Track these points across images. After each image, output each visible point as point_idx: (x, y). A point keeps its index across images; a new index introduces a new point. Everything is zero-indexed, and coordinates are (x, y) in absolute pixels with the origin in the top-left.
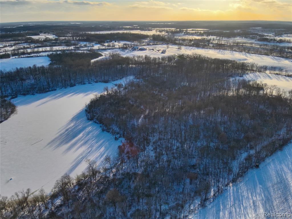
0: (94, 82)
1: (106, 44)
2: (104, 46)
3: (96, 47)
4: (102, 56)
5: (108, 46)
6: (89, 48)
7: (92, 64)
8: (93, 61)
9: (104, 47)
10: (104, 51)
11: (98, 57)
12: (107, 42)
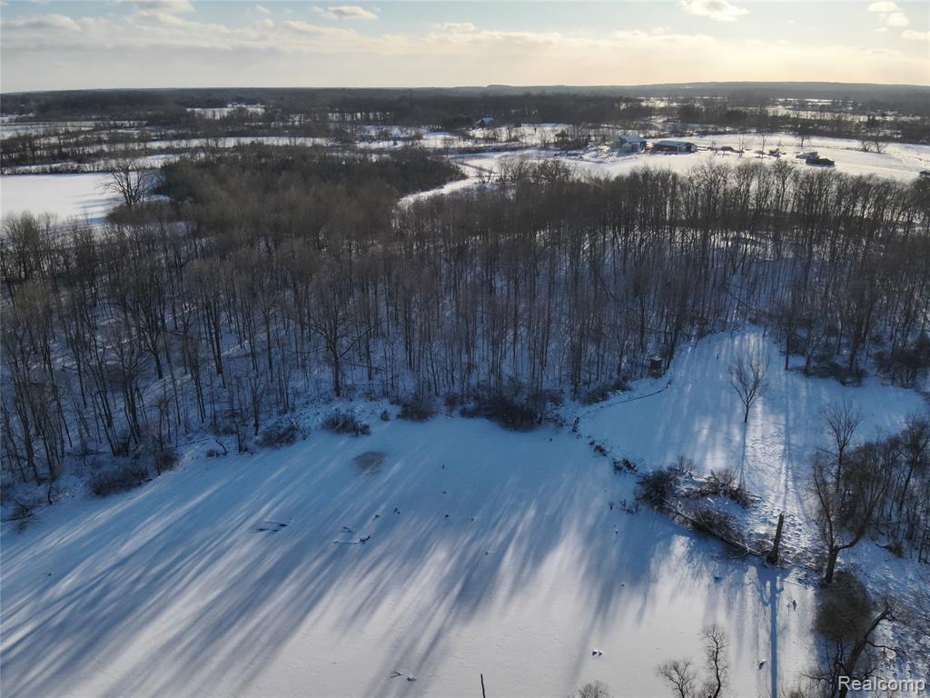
0: (396, 402)
1: (479, 133)
2: (467, 137)
3: (434, 141)
4: (464, 177)
5: (487, 139)
6: (400, 144)
7: (395, 224)
8: (409, 200)
9: (469, 144)
10: (471, 158)
11: (440, 184)
12: (482, 125)
